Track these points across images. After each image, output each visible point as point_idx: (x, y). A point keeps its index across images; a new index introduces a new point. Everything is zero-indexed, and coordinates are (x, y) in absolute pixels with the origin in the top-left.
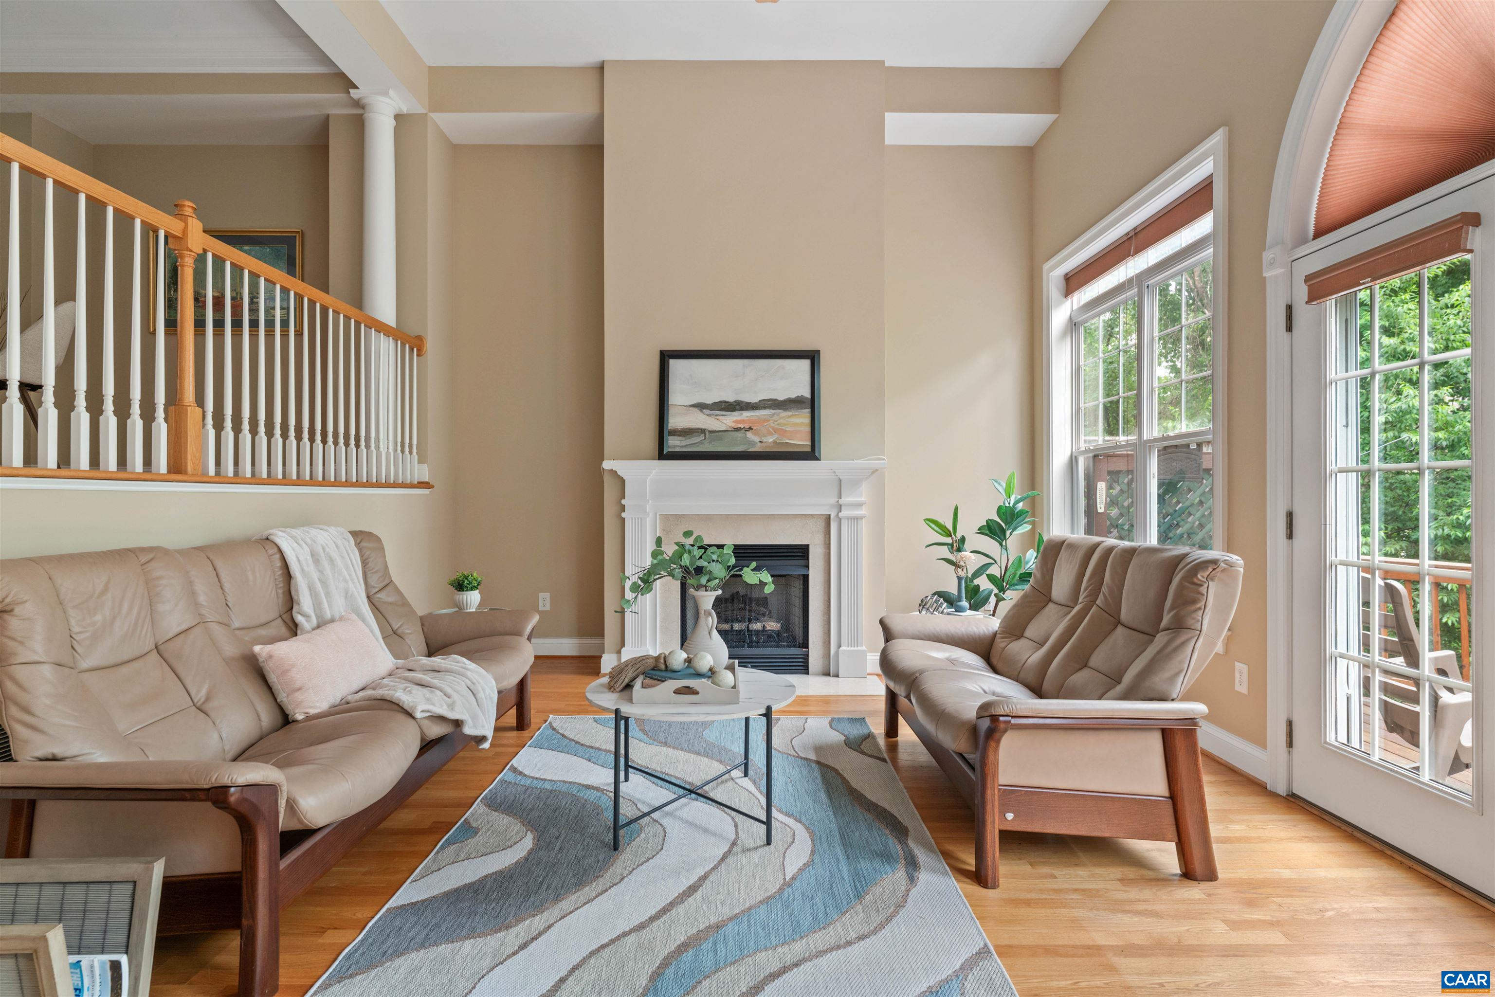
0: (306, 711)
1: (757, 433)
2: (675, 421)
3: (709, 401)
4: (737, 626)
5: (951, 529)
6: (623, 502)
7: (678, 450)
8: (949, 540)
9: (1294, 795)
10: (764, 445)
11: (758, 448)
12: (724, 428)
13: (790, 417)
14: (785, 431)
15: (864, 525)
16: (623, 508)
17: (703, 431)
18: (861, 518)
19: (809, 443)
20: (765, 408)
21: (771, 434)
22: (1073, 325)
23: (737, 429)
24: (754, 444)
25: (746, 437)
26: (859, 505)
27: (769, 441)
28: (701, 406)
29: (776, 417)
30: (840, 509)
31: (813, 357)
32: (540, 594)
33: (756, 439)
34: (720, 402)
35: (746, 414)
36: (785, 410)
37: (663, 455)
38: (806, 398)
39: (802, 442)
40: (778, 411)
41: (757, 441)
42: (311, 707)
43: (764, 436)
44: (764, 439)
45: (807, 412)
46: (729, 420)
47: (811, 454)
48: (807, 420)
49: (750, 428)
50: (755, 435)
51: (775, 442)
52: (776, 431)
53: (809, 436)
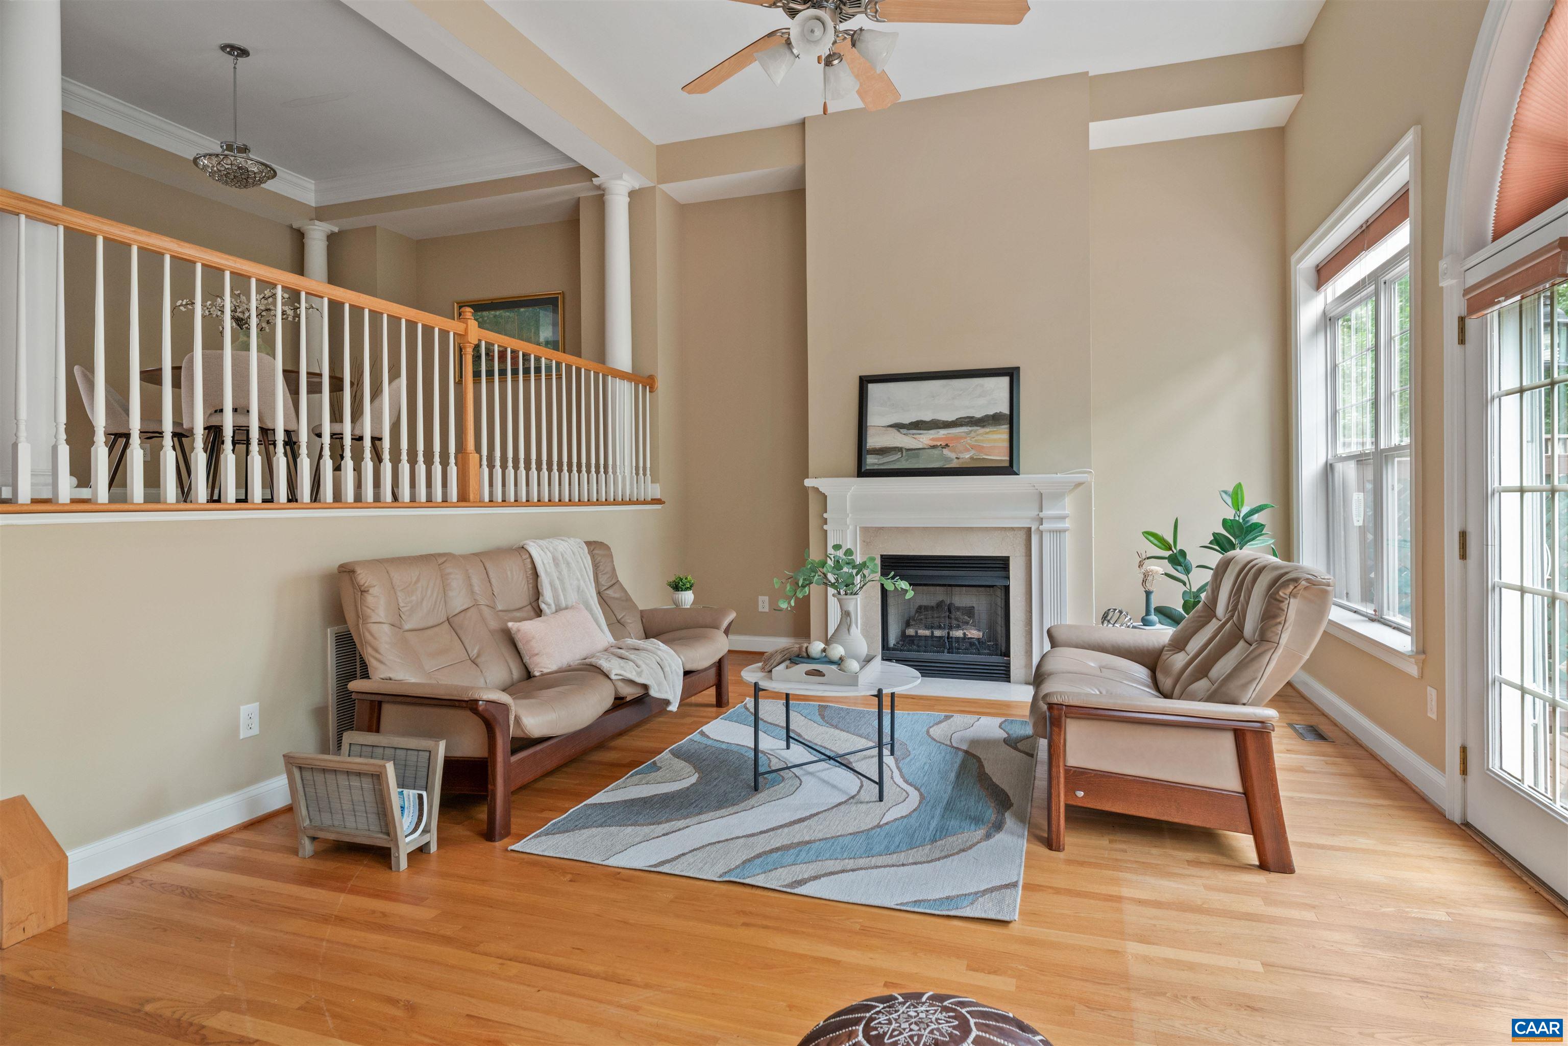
0: (541, 670)
1: (953, 451)
2: (873, 441)
3: (906, 421)
4: (938, 633)
5: (1172, 543)
6: (825, 515)
7: (876, 467)
8: (1167, 554)
9: (1467, 825)
10: (961, 461)
11: (954, 464)
12: (921, 446)
13: (987, 433)
14: (983, 447)
15: (1068, 538)
16: (825, 521)
17: (900, 449)
18: (1065, 531)
19: (1007, 458)
20: (961, 425)
21: (967, 450)
22: (1328, 321)
23: (934, 447)
24: (951, 460)
25: (942, 454)
26: (1063, 518)
27: (965, 457)
28: (898, 426)
29: (973, 434)
30: (1041, 521)
31: (1012, 374)
32: (759, 597)
33: (953, 456)
34: (917, 421)
35: (943, 432)
36: (983, 427)
37: (862, 472)
38: (1005, 415)
39: (1000, 456)
40: (975, 428)
41: (952, 458)
42: (545, 668)
43: (961, 452)
44: (961, 456)
45: (1005, 428)
46: (925, 439)
47: (1009, 469)
48: (1006, 436)
49: (947, 445)
50: (951, 451)
51: (971, 458)
52: (973, 447)
53: (1007, 451)
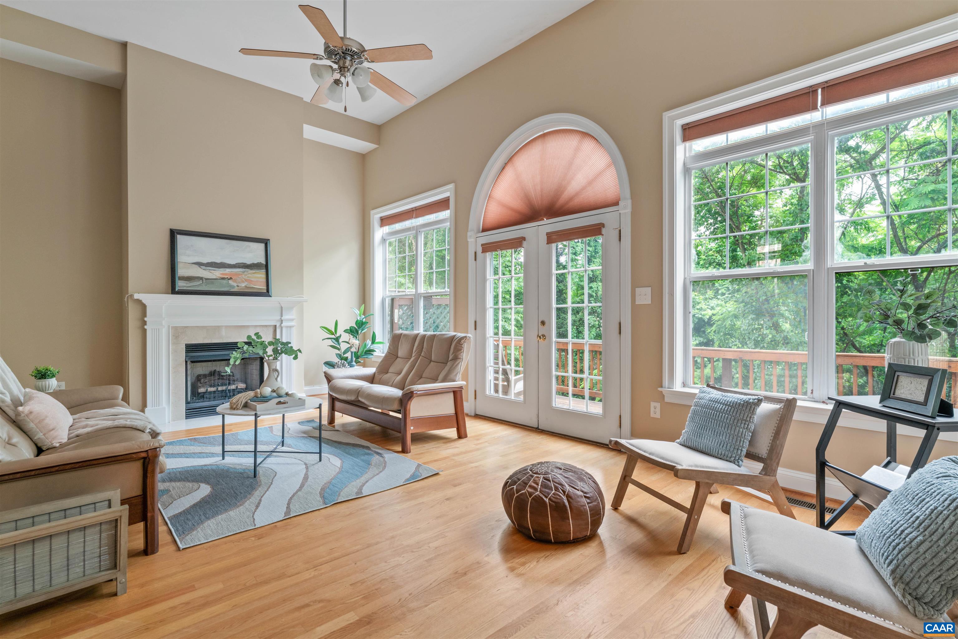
0: (60, 441)
1: (235, 281)
2: (181, 271)
3: (205, 261)
5: (333, 331)
6: (146, 319)
7: (185, 288)
8: (333, 336)
9: (477, 415)
10: (239, 288)
11: (236, 289)
12: (215, 278)
13: (254, 273)
14: (252, 281)
15: (294, 330)
16: (145, 323)
17: (201, 278)
18: (293, 327)
19: (265, 288)
20: (239, 267)
21: (243, 282)
22: (384, 240)
23: (223, 279)
24: (234, 287)
25: (228, 283)
26: (292, 320)
27: (243, 286)
28: (199, 264)
29: (246, 273)
30: (282, 322)
31: (266, 242)
33: (235, 284)
34: (212, 262)
35: (228, 270)
36: (251, 269)
37: (174, 291)
38: (263, 264)
39: (262, 287)
40: (247, 270)
41: (234, 285)
42: (62, 439)
43: (239, 283)
44: (239, 285)
45: (264, 271)
46: (217, 273)
47: (267, 293)
48: (264, 276)
49: (231, 278)
50: (234, 282)
51: (246, 286)
52: (246, 280)
53: (265, 284)
